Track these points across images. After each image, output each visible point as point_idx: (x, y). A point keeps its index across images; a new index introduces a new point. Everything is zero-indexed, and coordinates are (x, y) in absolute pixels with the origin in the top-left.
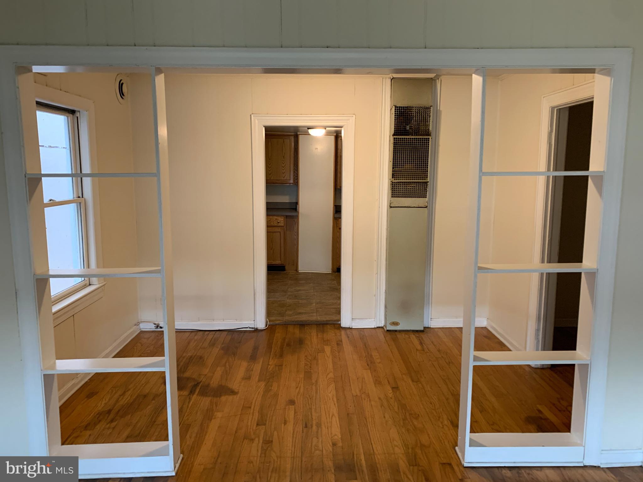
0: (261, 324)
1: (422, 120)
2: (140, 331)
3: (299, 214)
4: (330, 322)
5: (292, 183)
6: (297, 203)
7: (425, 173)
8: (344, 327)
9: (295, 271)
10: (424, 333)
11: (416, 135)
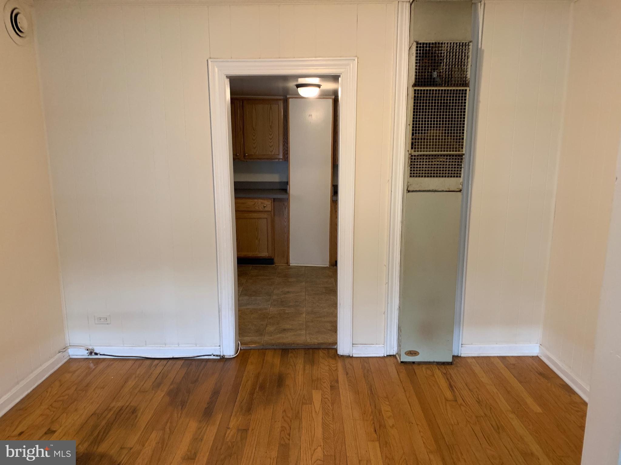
0: (229, 351)
1: (457, 63)
2: (68, 358)
3: (289, 196)
4: (323, 346)
5: (281, 159)
6: (287, 183)
7: (459, 142)
8: (342, 354)
9: (286, 264)
10: (453, 366)
11: (446, 85)
